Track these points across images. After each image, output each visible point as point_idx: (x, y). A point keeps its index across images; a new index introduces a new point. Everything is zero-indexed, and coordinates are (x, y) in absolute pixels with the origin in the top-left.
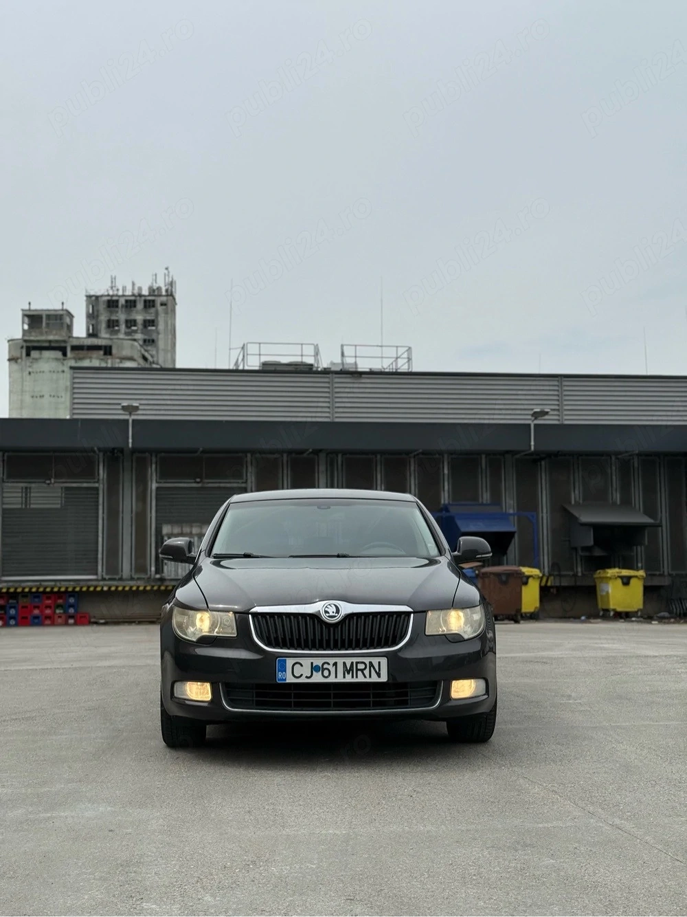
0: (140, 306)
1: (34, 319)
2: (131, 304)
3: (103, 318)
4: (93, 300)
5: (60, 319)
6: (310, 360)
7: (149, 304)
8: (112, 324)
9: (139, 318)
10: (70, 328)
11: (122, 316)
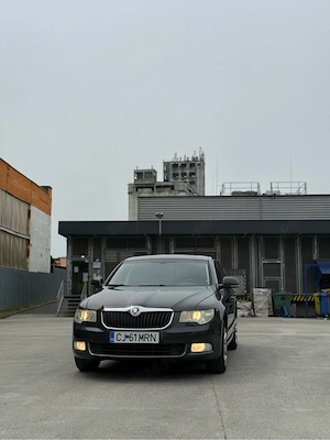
0: (188, 166)
1: (139, 174)
2: (184, 165)
3: (171, 173)
4: (166, 164)
5: (151, 174)
6: (256, 190)
7: (192, 165)
8: (175, 175)
9: (188, 172)
10: (155, 177)
11: (180, 171)
